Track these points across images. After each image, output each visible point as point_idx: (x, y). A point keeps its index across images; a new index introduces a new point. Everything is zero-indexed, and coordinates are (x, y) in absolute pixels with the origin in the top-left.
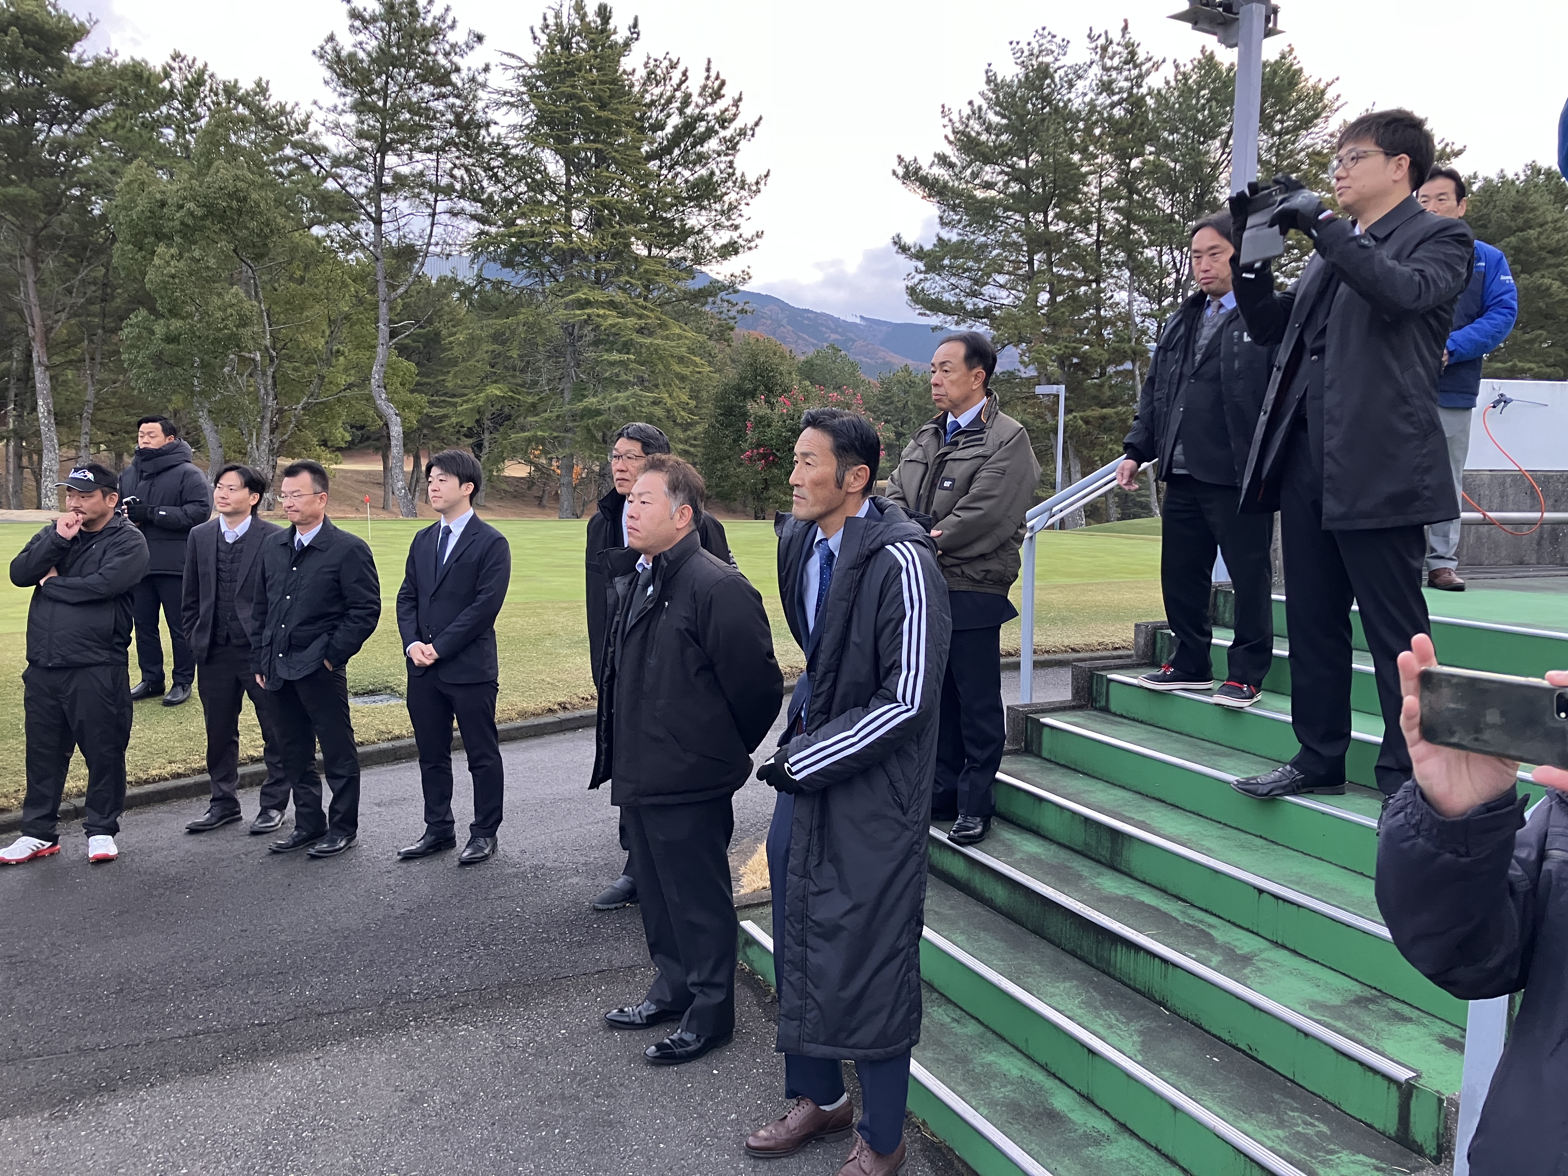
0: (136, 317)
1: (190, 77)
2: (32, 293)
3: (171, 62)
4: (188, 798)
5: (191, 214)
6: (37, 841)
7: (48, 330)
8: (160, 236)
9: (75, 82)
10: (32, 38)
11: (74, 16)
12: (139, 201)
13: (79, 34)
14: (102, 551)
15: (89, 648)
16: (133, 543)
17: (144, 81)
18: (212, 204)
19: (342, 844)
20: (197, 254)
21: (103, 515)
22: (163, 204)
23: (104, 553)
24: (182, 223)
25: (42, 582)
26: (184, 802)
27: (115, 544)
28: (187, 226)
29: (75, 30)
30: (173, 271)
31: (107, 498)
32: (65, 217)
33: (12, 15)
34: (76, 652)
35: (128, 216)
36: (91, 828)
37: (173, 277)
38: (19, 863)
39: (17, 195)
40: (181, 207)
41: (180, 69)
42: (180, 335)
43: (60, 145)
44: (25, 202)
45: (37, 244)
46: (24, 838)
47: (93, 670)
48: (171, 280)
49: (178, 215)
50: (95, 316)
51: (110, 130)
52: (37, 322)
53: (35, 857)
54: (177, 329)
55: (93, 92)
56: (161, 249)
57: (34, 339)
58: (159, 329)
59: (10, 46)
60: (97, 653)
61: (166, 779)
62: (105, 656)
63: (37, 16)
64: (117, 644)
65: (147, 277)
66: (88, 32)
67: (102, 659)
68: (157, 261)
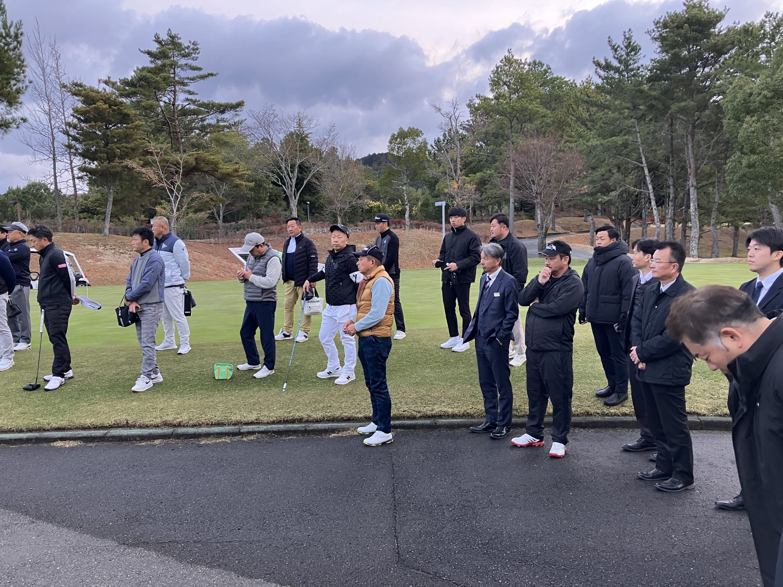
0: (734, 157)
1: (774, 24)
2: (690, 152)
3: (764, 18)
4: (628, 428)
5: (765, 97)
6: (531, 438)
7: (697, 169)
8: (749, 112)
9: (716, 43)
10: (695, 27)
11: (716, 10)
12: (738, 95)
13: (719, 19)
14: (558, 289)
15: (550, 342)
16: (573, 285)
17: (749, 33)
18: (777, 89)
19: (679, 486)
20: (767, 118)
21: (562, 268)
22: (751, 94)
23: (559, 290)
24: (760, 103)
25: (531, 305)
26: (625, 431)
27: (565, 286)
28: (763, 103)
29: (717, 16)
30: (753, 129)
31: (563, 260)
32: (707, 112)
33: (686, 18)
34: (544, 343)
35: (732, 105)
36: (555, 438)
37: (753, 132)
38: (522, 447)
39: (685, 106)
40: (760, 94)
41: (769, 21)
42: (755, 163)
43: (707, 77)
44: (688, 108)
45: (694, 127)
46: (526, 435)
47: (551, 353)
48: (752, 134)
49: (758, 99)
50: (721, 159)
51: (731, 63)
52: (692, 166)
53: (530, 445)
54: (753, 160)
55: (724, 46)
56: (748, 118)
57: (690, 174)
58: (745, 162)
59: (684, 34)
60: (554, 345)
61: (618, 415)
62: (558, 346)
63: (698, 16)
64: (565, 340)
65: (739, 135)
66: (724, 16)
67: (556, 348)
68: (745, 126)
